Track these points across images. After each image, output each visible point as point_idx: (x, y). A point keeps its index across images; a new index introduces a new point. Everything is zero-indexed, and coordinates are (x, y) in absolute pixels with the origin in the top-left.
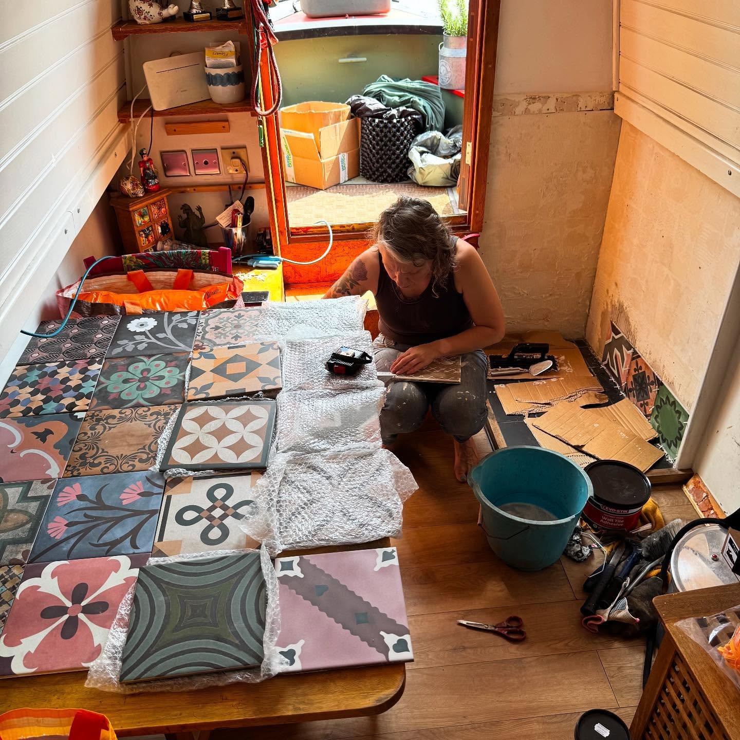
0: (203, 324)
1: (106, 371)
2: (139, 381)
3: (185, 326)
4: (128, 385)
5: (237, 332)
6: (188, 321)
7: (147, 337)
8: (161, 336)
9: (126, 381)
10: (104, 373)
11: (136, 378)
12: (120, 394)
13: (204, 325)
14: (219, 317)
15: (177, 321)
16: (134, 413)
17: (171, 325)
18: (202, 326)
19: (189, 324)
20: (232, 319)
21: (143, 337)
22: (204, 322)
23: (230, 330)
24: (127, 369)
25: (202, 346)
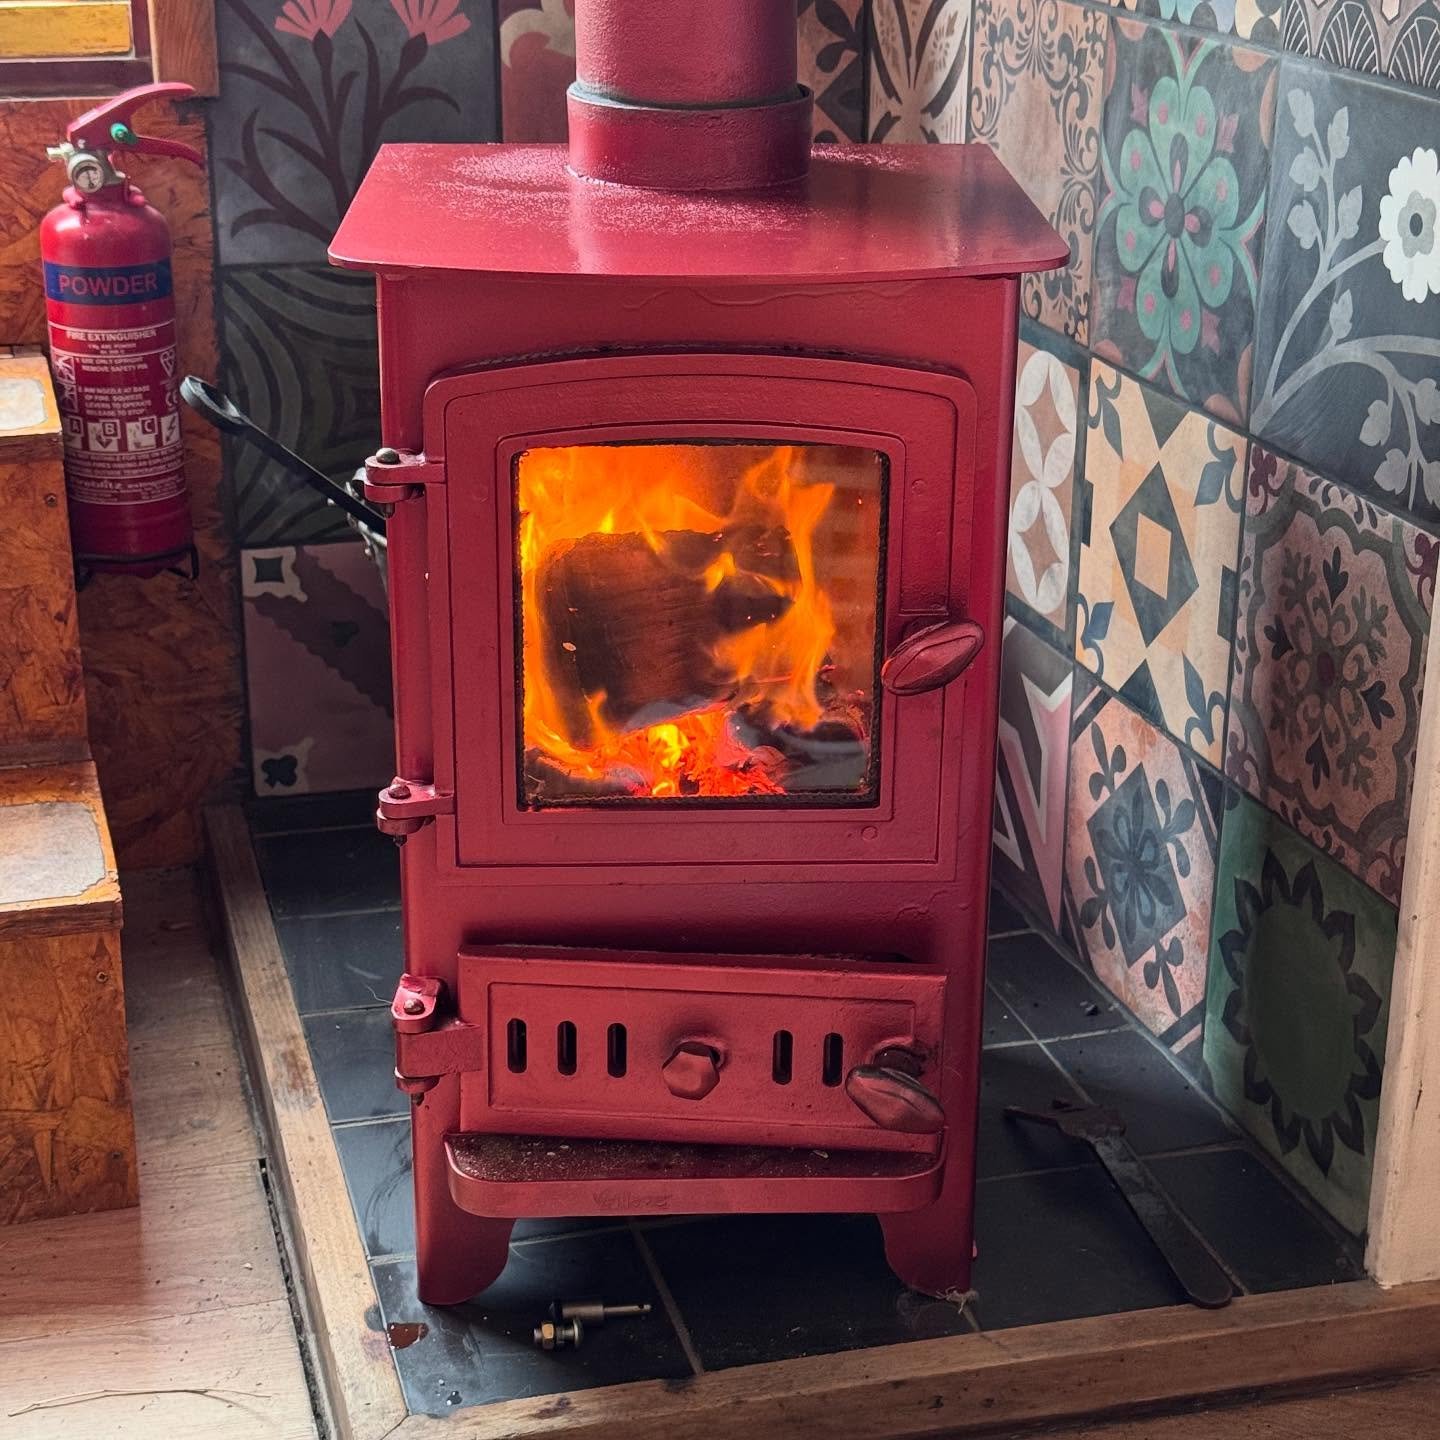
0: (1366, 524)
1: (1124, 353)
2: (1177, 234)
3: (1372, 433)
4: (1184, 275)
5: (1300, 655)
6: (1394, 455)
7: (1351, 246)
8: (1341, 312)
9: (1169, 283)
10: (1132, 360)
11: (1164, 244)
12: (1208, 307)
13: (1360, 528)
14: (1392, 608)
15: (1406, 402)
16: (1083, 179)
17: (1386, 368)
18: (1359, 516)
19: (1378, 455)
20: (1368, 664)
21: (1350, 230)
22: (1378, 532)
23: (1313, 630)
24: (1131, 275)
25: (1267, 489)
